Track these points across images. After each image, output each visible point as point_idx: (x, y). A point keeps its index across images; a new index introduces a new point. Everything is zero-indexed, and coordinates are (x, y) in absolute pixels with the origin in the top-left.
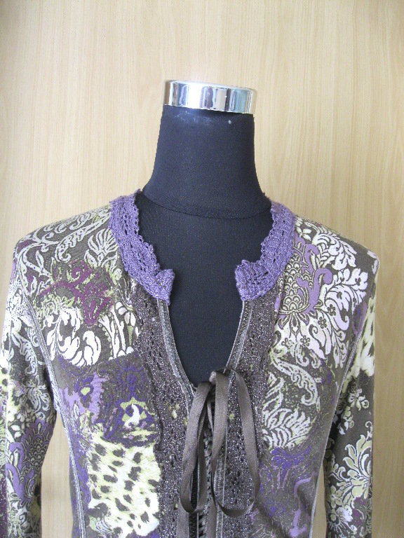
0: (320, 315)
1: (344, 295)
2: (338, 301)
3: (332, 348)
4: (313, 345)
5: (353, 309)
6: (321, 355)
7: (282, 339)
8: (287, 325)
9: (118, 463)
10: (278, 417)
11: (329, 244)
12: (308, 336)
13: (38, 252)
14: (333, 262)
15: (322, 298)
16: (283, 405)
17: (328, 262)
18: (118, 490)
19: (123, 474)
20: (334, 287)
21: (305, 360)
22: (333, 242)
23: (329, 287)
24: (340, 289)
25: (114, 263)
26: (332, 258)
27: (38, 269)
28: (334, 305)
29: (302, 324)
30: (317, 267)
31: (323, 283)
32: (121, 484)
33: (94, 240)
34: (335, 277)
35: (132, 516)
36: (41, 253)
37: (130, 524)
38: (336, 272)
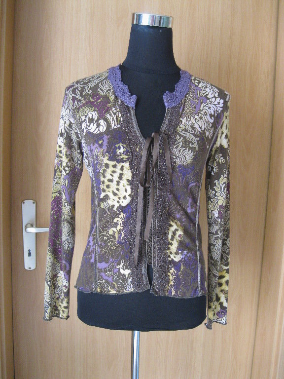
0: (200, 115)
1: (212, 108)
2: (209, 110)
3: (205, 128)
4: (196, 126)
5: (216, 115)
6: (199, 130)
7: (183, 123)
8: (185, 118)
9: (114, 172)
10: (180, 151)
11: (206, 87)
12: (194, 122)
13: (77, 90)
14: (208, 95)
15: (201, 108)
16: (182, 147)
17: (205, 94)
18: (113, 186)
19: (116, 178)
20: (207, 104)
21: (192, 131)
22: (208, 86)
23: (205, 104)
24: (210, 106)
25: (111, 93)
26: (207, 93)
27: (77, 97)
28: (207, 112)
29: (192, 118)
30: (200, 96)
31: (202, 103)
32: (115, 182)
33: (102, 84)
34: (208, 101)
35: (119, 198)
36: (78, 90)
37: (118, 202)
38: (209, 99)
